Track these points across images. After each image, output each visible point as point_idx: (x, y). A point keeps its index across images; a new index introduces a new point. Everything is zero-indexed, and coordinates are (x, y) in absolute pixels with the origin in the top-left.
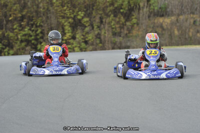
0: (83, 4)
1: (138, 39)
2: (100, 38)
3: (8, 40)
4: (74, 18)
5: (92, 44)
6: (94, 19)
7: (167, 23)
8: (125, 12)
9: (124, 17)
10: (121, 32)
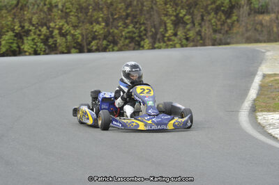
0: (186, 3)
1: (238, 36)
2: (200, 35)
3: (113, 37)
4: (177, 16)
5: (193, 41)
6: (196, 17)
7: (267, 20)
8: (226, 9)
9: (225, 15)
10: (221, 29)
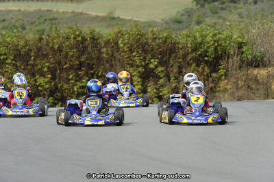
0: (158, 49)
1: (226, 95)
6: (171, 69)
7: (263, 75)
8: (210, 60)
